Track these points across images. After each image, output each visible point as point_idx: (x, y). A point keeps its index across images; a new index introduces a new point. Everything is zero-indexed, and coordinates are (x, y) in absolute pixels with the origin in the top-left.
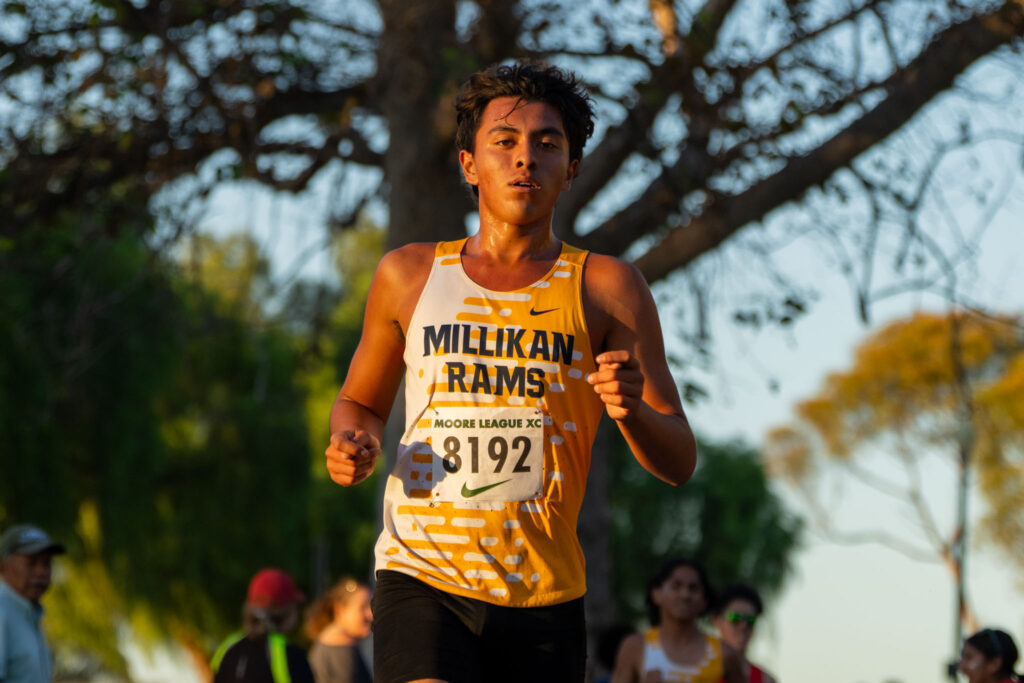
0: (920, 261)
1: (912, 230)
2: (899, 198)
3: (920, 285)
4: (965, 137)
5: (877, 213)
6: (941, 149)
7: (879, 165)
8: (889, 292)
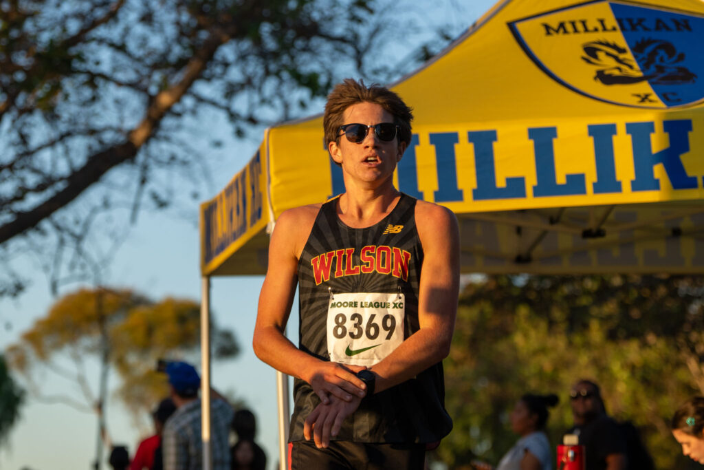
0: (83, 267)
1: (79, 251)
2: (73, 235)
3: (83, 277)
4: (106, 204)
5: (62, 242)
6: (94, 211)
7: (64, 219)
8: (67, 281)
